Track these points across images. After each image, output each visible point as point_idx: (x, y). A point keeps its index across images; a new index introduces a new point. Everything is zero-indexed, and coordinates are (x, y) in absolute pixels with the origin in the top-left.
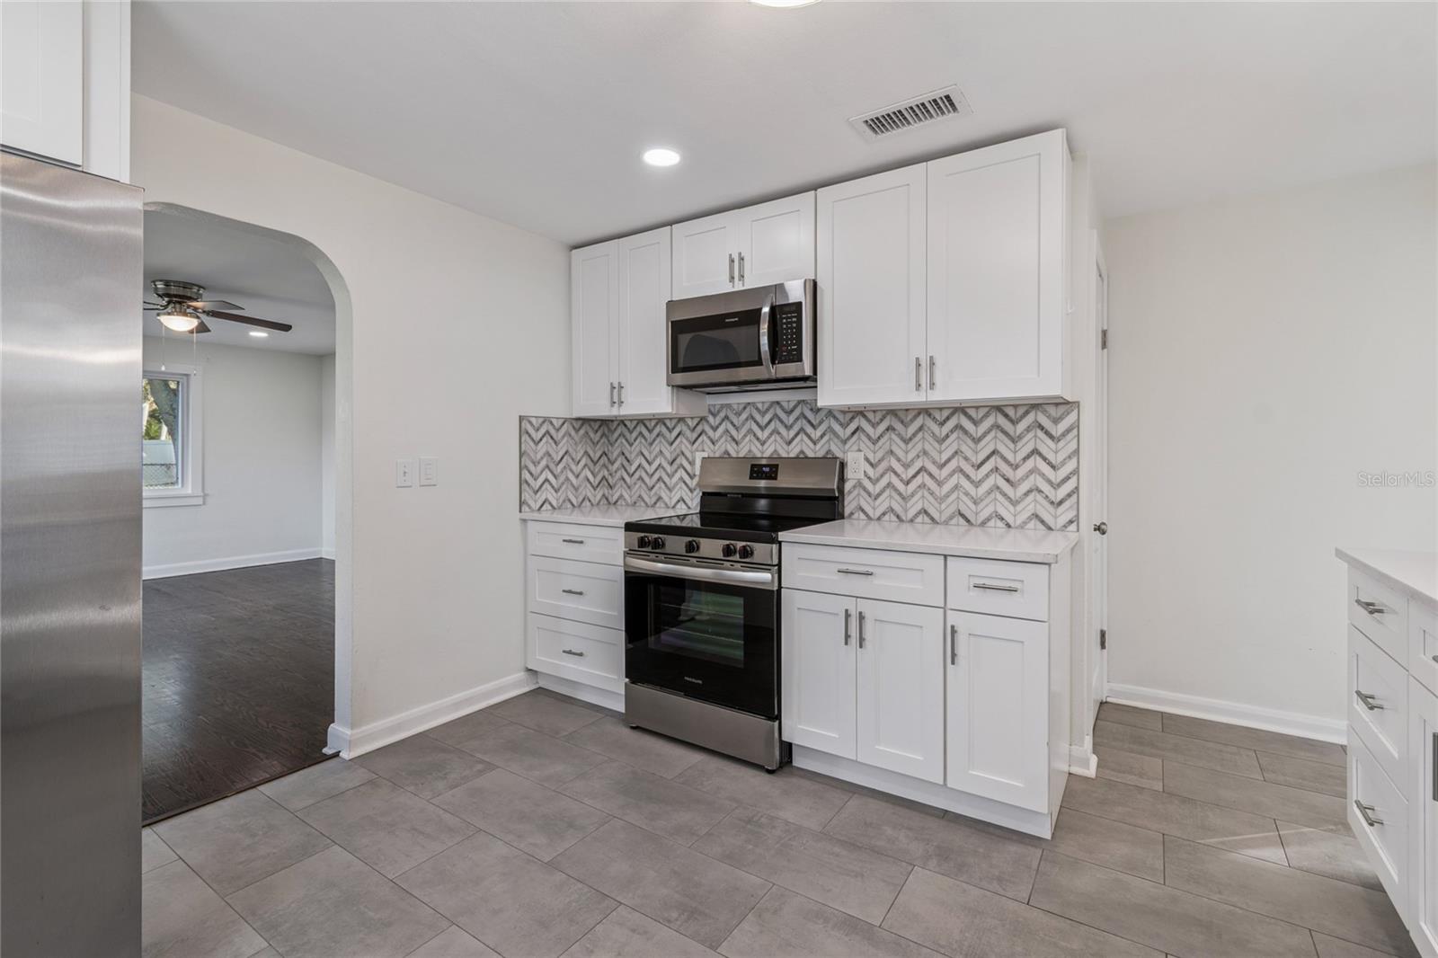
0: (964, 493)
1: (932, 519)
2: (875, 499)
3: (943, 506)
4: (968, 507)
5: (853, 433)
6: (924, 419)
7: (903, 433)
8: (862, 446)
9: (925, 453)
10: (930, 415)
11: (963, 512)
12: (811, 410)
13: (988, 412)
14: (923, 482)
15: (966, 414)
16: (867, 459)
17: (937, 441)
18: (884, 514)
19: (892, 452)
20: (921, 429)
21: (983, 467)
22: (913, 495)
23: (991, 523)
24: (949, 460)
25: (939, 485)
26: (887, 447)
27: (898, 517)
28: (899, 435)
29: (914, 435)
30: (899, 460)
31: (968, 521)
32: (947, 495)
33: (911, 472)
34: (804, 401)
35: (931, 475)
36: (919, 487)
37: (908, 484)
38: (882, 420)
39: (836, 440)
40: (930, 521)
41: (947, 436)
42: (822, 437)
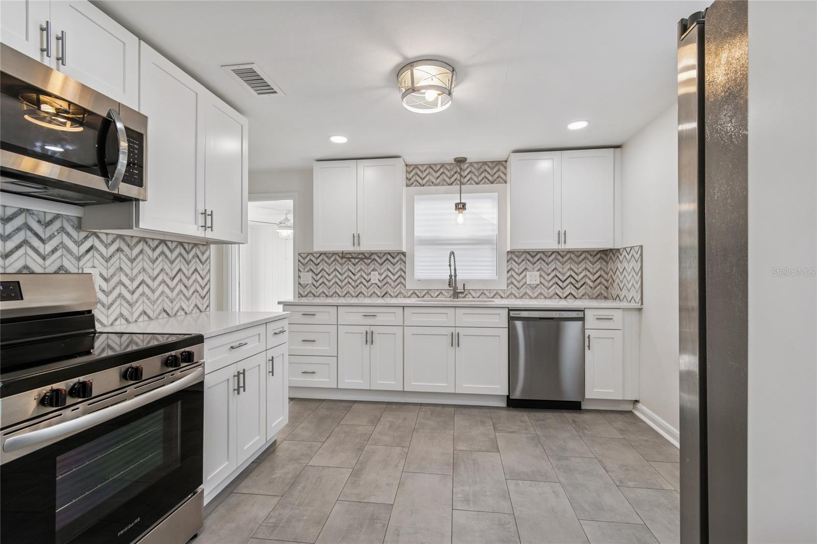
0: (166, 297)
1: (149, 317)
2: (109, 308)
3: (155, 306)
4: (168, 306)
5: (88, 251)
6: (143, 246)
7: (129, 255)
8: (96, 263)
9: (144, 270)
10: (147, 243)
11: (166, 309)
12: (39, 222)
13: (177, 245)
14: (143, 292)
15: (166, 245)
16: (101, 275)
17: (151, 262)
18: (116, 320)
19: (121, 269)
20: (141, 252)
21: (175, 279)
22: (136, 301)
23: (179, 314)
24: (158, 275)
25: (153, 293)
26: (117, 265)
27: (127, 320)
28: (126, 256)
29: (137, 256)
30: (127, 275)
31: (168, 314)
32: (157, 299)
33: (136, 284)
34: (28, 210)
35: (148, 286)
36: (141, 295)
37: (133, 293)
38: (113, 242)
39: (69, 256)
40: (147, 319)
41: (157, 259)
42: (53, 251)
